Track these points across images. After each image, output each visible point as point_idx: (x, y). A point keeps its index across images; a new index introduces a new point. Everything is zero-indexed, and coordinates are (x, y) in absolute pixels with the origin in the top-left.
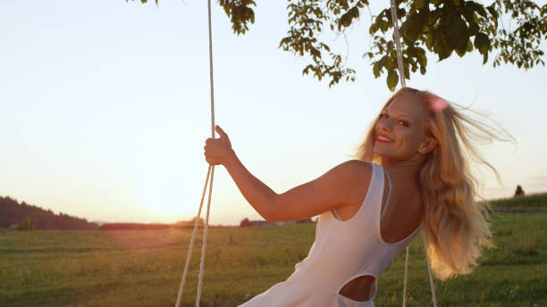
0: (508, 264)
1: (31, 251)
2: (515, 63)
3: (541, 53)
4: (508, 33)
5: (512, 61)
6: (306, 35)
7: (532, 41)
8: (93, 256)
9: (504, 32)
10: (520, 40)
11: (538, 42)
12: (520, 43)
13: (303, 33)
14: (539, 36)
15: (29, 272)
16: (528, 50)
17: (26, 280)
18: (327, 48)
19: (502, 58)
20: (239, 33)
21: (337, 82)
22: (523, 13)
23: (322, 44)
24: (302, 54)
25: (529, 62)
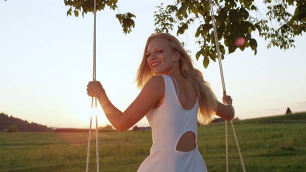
0: (277, 156)
1: (15, 144)
2: (279, 46)
3: (293, 41)
4: (275, 30)
5: (277, 45)
7: (288, 34)
8: (50, 148)
9: (273, 29)
10: (281, 34)
11: (291, 35)
13: (163, 31)
14: (292, 32)
15: (13, 158)
16: (285, 39)
17: (11, 163)
19: (272, 43)
20: (126, 33)
22: (283, 18)
25: (287, 46)
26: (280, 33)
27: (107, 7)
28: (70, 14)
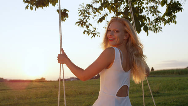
2: (153, 31)
3: (161, 28)
4: (151, 21)
5: (152, 30)
6: (85, 21)
7: (159, 24)
11: (160, 24)
12: (154, 24)
13: (84, 20)
14: (161, 22)
16: (157, 27)
18: (91, 25)
20: (63, 21)
21: (94, 36)
22: (156, 14)
23: (90, 24)
24: (83, 27)
25: (157, 31)
26: (154, 23)
27: (50, 5)
28: (28, 9)
